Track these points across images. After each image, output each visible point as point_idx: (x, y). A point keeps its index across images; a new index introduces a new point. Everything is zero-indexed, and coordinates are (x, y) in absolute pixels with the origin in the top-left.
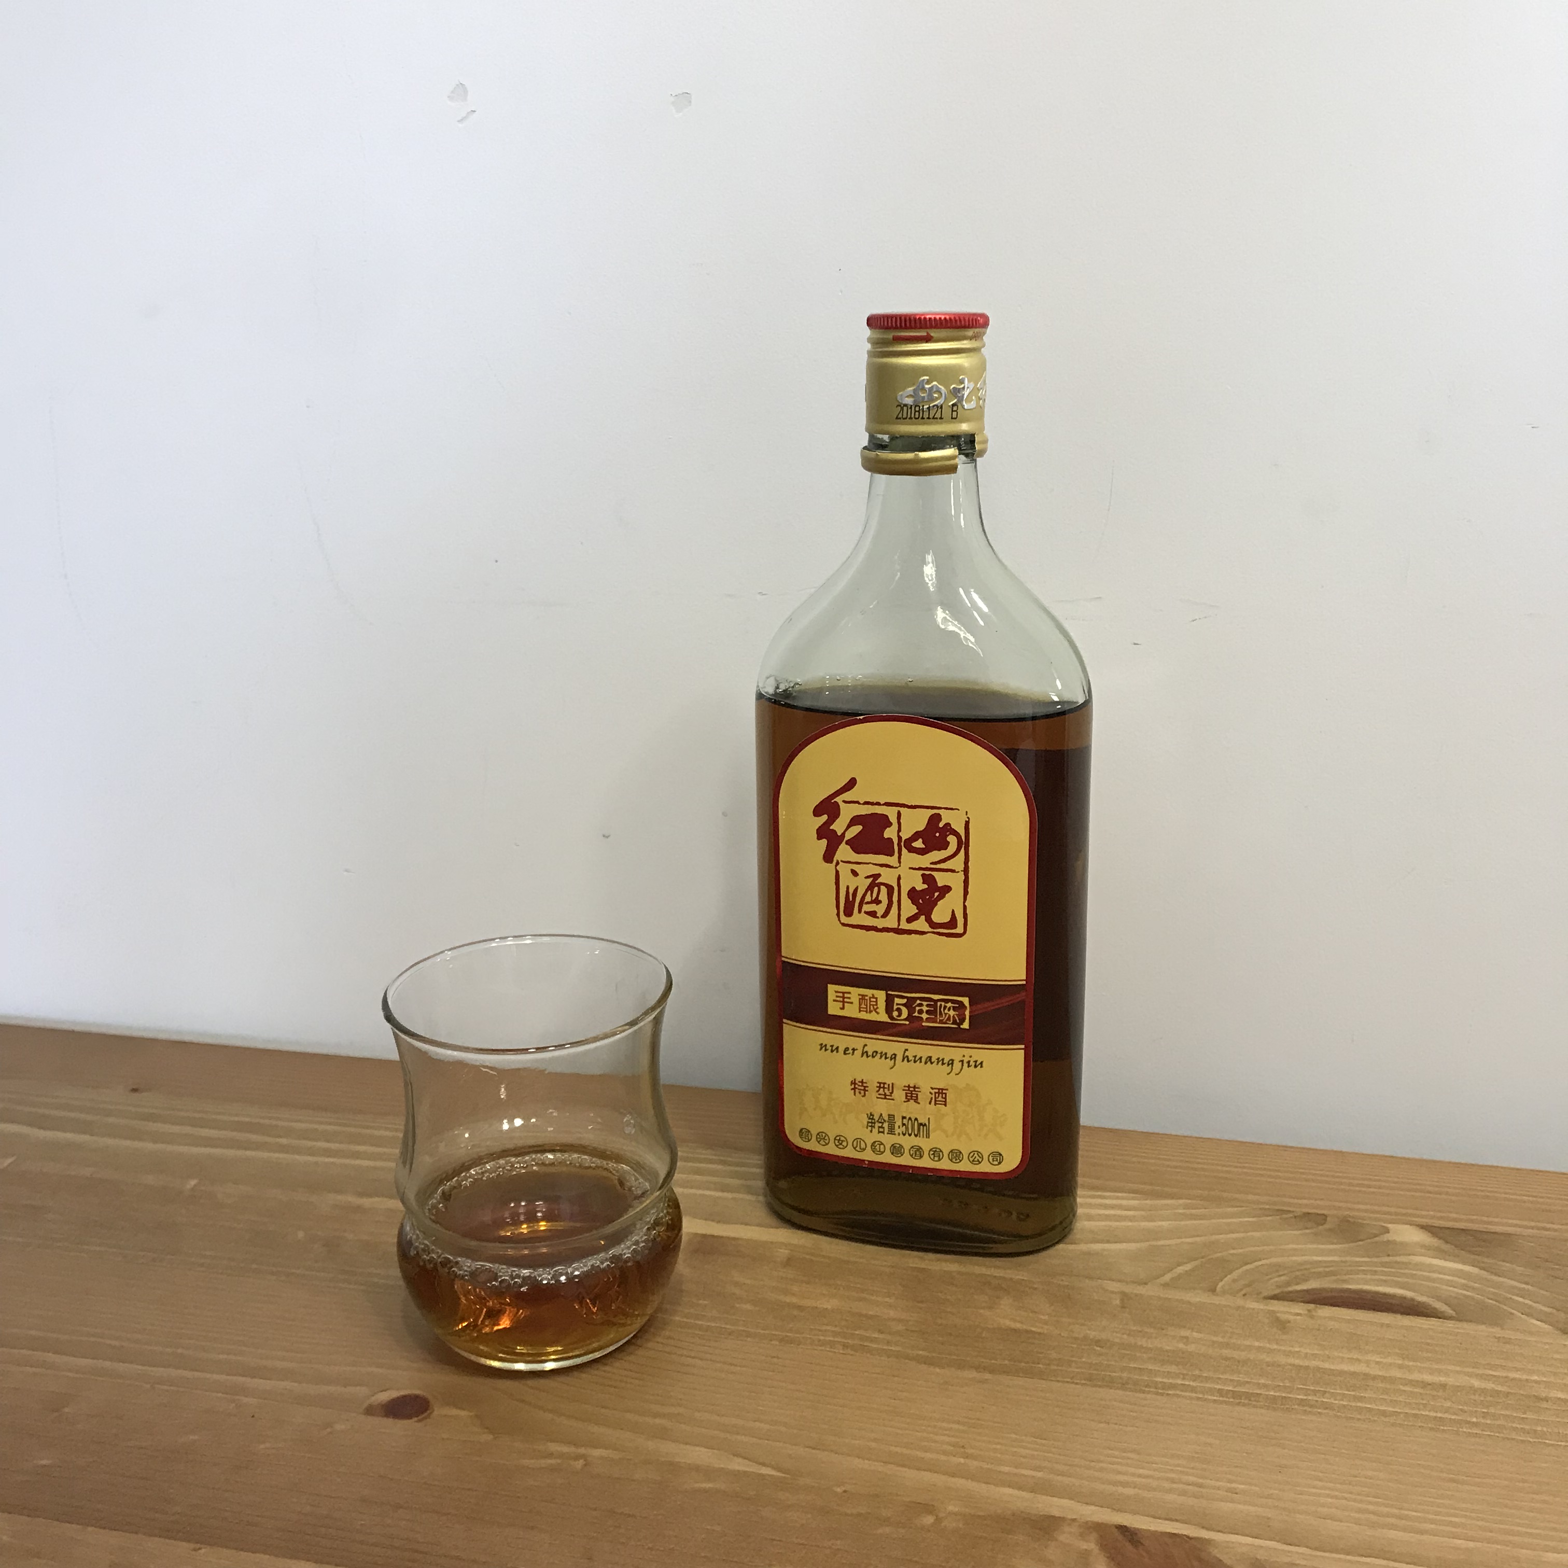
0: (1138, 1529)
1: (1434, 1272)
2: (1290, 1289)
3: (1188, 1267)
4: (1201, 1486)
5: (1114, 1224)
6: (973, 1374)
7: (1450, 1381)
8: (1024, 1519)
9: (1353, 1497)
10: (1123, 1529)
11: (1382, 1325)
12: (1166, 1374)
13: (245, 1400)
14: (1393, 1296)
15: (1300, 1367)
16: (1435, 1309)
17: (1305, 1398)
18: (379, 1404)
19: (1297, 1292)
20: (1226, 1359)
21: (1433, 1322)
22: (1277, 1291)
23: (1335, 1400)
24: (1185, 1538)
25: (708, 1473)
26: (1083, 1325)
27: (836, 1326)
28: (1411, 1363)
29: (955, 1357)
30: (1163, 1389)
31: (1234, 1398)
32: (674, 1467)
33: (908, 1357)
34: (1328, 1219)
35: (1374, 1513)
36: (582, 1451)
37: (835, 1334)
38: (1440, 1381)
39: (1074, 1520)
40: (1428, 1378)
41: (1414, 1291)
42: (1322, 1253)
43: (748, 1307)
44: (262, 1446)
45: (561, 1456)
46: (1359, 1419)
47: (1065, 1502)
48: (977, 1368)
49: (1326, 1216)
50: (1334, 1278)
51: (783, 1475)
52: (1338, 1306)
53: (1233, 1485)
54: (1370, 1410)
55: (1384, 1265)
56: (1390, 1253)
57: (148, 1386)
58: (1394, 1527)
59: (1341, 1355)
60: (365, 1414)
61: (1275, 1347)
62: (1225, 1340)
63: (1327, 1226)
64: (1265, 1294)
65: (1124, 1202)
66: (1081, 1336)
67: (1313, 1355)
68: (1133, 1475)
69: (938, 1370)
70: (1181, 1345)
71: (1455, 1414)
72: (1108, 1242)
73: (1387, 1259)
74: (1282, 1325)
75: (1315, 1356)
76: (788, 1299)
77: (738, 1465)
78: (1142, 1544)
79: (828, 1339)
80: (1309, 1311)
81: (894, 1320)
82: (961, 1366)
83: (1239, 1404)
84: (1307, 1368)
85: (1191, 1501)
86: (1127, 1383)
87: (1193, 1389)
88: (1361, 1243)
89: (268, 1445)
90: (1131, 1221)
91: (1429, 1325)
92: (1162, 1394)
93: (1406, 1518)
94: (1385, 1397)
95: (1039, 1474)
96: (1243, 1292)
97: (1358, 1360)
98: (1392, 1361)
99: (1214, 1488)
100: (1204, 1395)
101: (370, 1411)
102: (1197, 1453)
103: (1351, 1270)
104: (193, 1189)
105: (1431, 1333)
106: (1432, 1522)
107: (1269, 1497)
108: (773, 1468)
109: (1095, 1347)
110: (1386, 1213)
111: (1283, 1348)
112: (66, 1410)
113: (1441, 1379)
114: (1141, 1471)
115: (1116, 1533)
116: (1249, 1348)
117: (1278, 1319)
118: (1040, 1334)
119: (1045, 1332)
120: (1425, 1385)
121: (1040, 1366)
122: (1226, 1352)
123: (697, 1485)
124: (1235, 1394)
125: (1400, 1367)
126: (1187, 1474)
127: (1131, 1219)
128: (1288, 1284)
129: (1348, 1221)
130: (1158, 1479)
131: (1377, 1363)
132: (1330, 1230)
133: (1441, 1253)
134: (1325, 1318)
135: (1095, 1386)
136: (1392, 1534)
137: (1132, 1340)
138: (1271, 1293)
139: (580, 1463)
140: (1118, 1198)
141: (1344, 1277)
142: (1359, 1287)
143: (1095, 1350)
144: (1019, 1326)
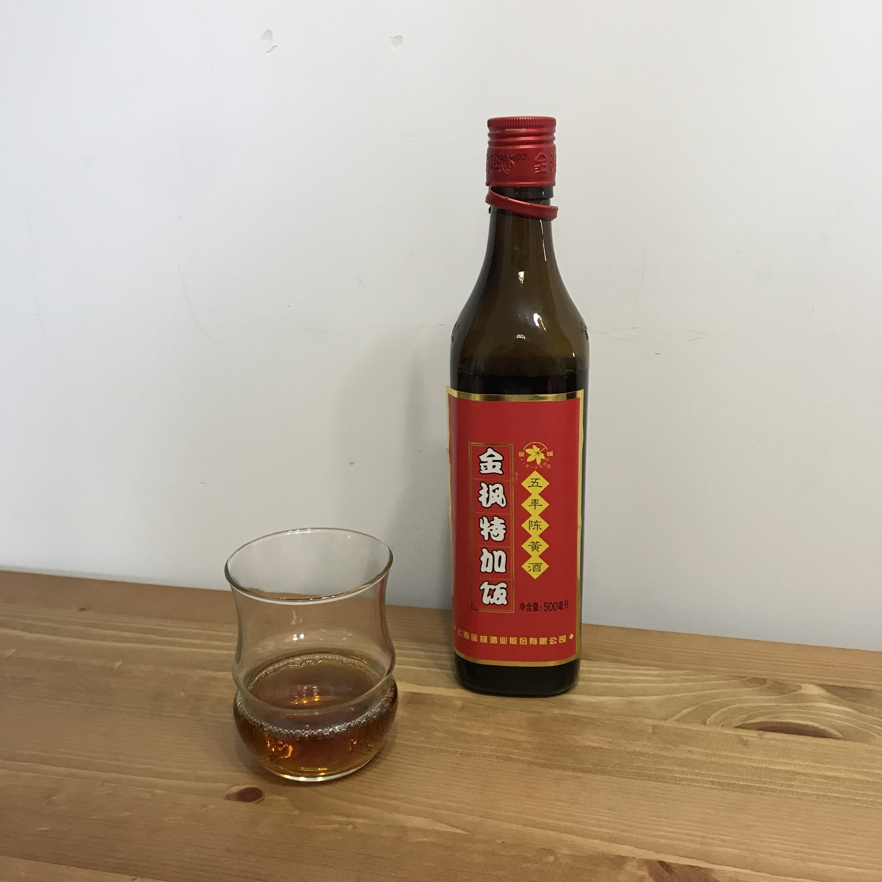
0: (670, 863)
1: (829, 711)
2: (748, 722)
3: (690, 710)
4: (705, 837)
5: (646, 685)
6: (571, 773)
7: (842, 775)
8: (606, 858)
9: (791, 843)
10: (662, 863)
11: (801, 743)
12: (681, 772)
13: (157, 791)
14: (807, 726)
15: (756, 768)
16: (831, 733)
17: (760, 785)
18: (233, 793)
19: (753, 724)
20: (715, 763)
21: (831, 741)
22: (741, 723)
23: (777, 787)
24: (697, 868)
25: (424, 832)
26: (632, 744)
27: (491, 746)
28: (819, 765)
29: (560, 764)
30: (680, 781)
31: (720, 786)
32: (404, 829)
33: (533, 763)
34: (767, 681)
35: (803, 853)
36: (351, 820)
37: (491, 750)
38: (836, 775)
39: (634, 858)
40: (830, 774)
41: (818, 723)
42: (766, 701)
43: (442, 735)
44: (168, 818)
45: (340, 823)
46: (791, 798)
47: (629, 848)
48: (574, 770)
49: (764, 679)
50: (772, 715)
51: (467, 833)
52: (775, 732)
53: (723, 837)
54: (797, 793)
55: (799, 707)
56: (803, 701)
57: (100, 783)
58: (816, 861)
59: (779, 761)
60: (225, 799)
61: (742, 756)
62: (713, 752)
63: (766, 685)
64: (734, 725)
65: (651, 672)
66: (632, 750)
67: (763, 760)
68: (666, 831)
69: (551, 771)
70: (688, 755)
71: (845, 794)
72: (644, 695)
73: (801, 704)
74: (745, 743)
75: (764, 762)
76: (464, 730)
77: (441, 827)
78: (674, 872)
79: (488, 753)
80: (760, 735)
81: (525, 741)
82: (564, 768)
83: (723, 790)
84: (760, 768)
85: (698, 846)
86: (659, 778)
87: (697, 781)
88: (786, 695)
89: (171, 818)
90: (655, 683)
91: (827, 742)
92: (679, 784)
93: (822, 855)
94: (806, 785)
95: (612, 831)
96: (722, 724)
97: (789, 764)
98: (809, 764)
99: (712, 839)
100: (703, 785)
101: (228, 797)
102: (702, 818)
103: (782, 711)
104: (119, 668)
105: (829, 747)
106: (837, 857)
107: (744, 844)
108: (462, 829)
109: (640, 757)
110: (800, 678)
111: (746, 757)
112: (54, 798)
113: (837, 774)
114: (670, 829)
115: (659, 866)
116: (727, 757)
117: (742, 740)
118: (608, 749)
119: (611, 748)
120: (827, 777)
121: (609, 768)
122: (714, 759)
123: (418, 840)
124: (720, 784)
125: (814, 767)
126: (697, 831)
127: (655, 682)
128: (747, 719)
129: (779, 683)
130: (680, 833)
131: (800, 765)
132: (769, 688)
133: (832, 701)
134: (769, 739)
135: (642, 779)
136: (814, 865)
137: (660, 753)
138: (737, 725)
139: (350, 827)
140: (647, 670)
141: (778, 715)
142: (787, 721)
143: (640, 758)
144: (596, 745)
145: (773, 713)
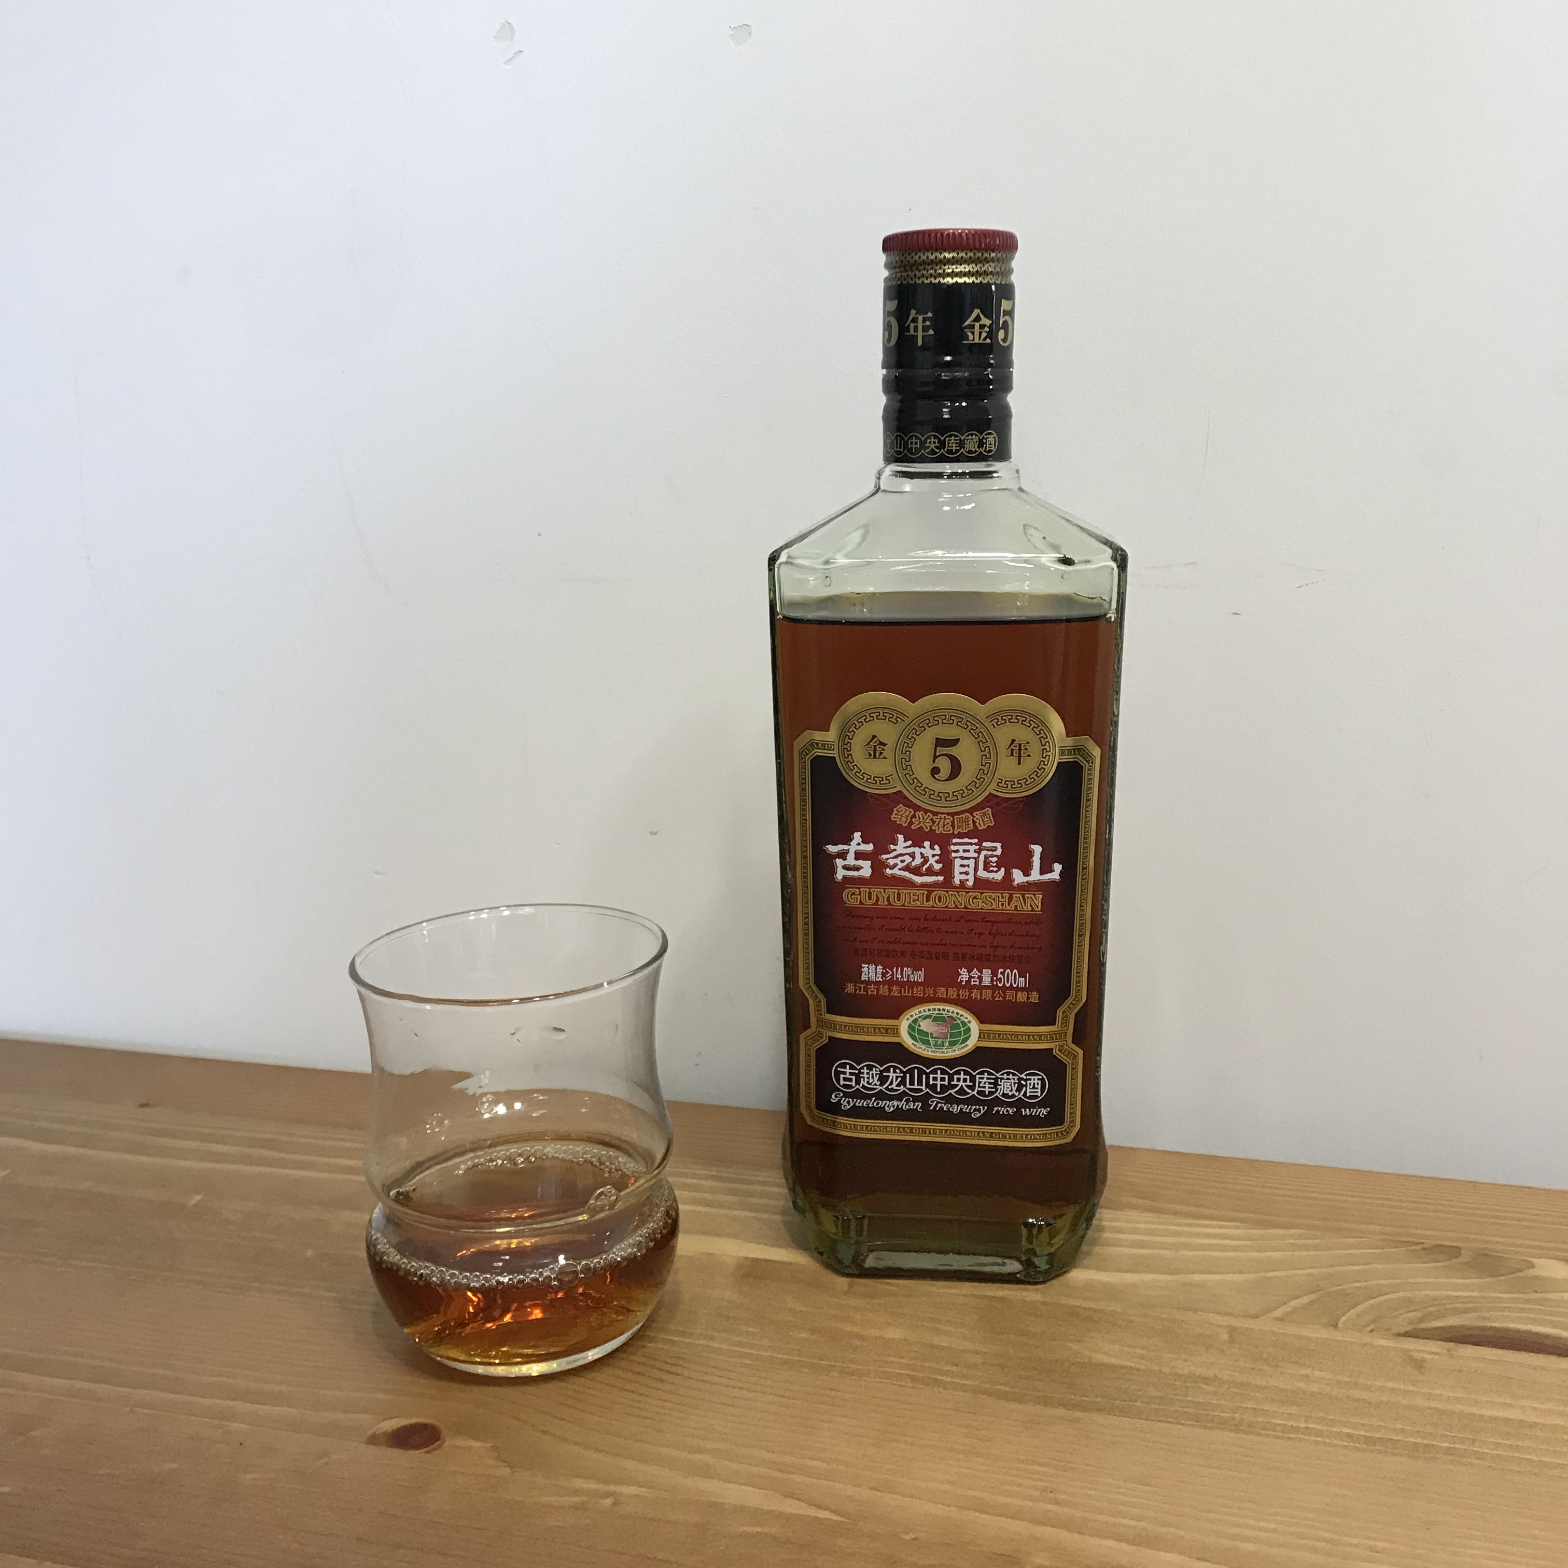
2: (1423, 1326)
4: (1335, 1542)
5: (1217, 1254)
6: (1062, 1412)
11: (1535, 1367)
12: (1286, 1415)
13: (235, 1426)
14: (1547, 1336)
15: (1442, 1412)
17: (1451, 1445)
18: (383, 1433)
19: (1435, 1329)
20: (1357, 1400)
22: (1409, 1328)
23: (1487, 1449)
25: (756, 1515)
26: (1186, 1361)
27: (903, 1357)
29: (1040, 1394)
30: (1283, 1432)
31: (1366, 1444)
32: (716, 1508)
33: (986, 1392)
34: (1463, 1252)
36: (612, 1488)
37: (903, 1366)
42: (1459, 1288)
43: (804, 1335)
44: (249, 1476)
45: (588, 1493)
46: (1518, 1472)
47: (1175, 1557)
48: (1066, 1405)
49: (1459, 1248)
50: (1475, 1315)
51: (842, 1519)
52: (1481, 1345)
53: (1373, 1543)
54: (1529, 1461)
55: (1529, 1301)
56: (1538, 1290)
57: (128, 1409)
59: (1490, 1399)
60: (366, 1443)
61: (1412, 1388)
62: (1353, 1380)
63: (1460, 1259)
64: (1395, 1330)
65: (1228, 1231)
66: (1186, 1372)
67: (1456, 1398)
68: (1252, 1528)
69: (1021, 1407)
70: (1302, 1385)
72: (1210, 1272)
74: (1420, 1365)
75: (1459, 1400)
76: (849, 1328)
77: (791, 1507)
79: (894, 1371)
80: (1449, 1350)
81: (970, 1351)
82: (1047, 1402)
83: (1373, 1451)
84: (1452, 1413)
86: (1239, 1424)
87: (1318, 1433)
88: (1502, 1278)
89: (255, 1475)
90: (1236, 1251)
92: (1282, 1438)
94: (1549, 1447)
95: (1142, 1524)
96: (1370, 1328)
97: (1510, 1405)
98: (1551, 1407)
99: (1350, 1544)
100: (1332, 1440)
101: (373, 1440)
102: (1327, 1505)
103: (1494, 1307)
107: (1417, 1556)
108: (832, 1512)
109: (1202, 1385)
110: (1529, 1247)
111: (1423, 1390)
114: (1262, 1524)
116: (1381, 1389)
117: (1412, 1358)
118: (1137, 1369)
119: (1143, 1367)
121: (1139, 1404)
122: (1356, 1393)
123: (742, 1529)
124: (1368, 1440)
125: (1563, 1414)
126: (1316, 1528)
127: (1234, 1249)
128: (1422, 1320)
129: (1486, 1255)
130: (1283, 1533)
131: (1534, 1409)
132: (1466, 1263)
134: (1468, 1358)
135: (1206, 1427)
137: (1244, 1378)
138: (1402, 1330)
139: (608, 1501)
140: (1220, 1227)
141: (1486, 1315)
142: (1505, 1325)
143: (1201, 1388)
144: (1114, 1361)
145: (1474, 1310)
